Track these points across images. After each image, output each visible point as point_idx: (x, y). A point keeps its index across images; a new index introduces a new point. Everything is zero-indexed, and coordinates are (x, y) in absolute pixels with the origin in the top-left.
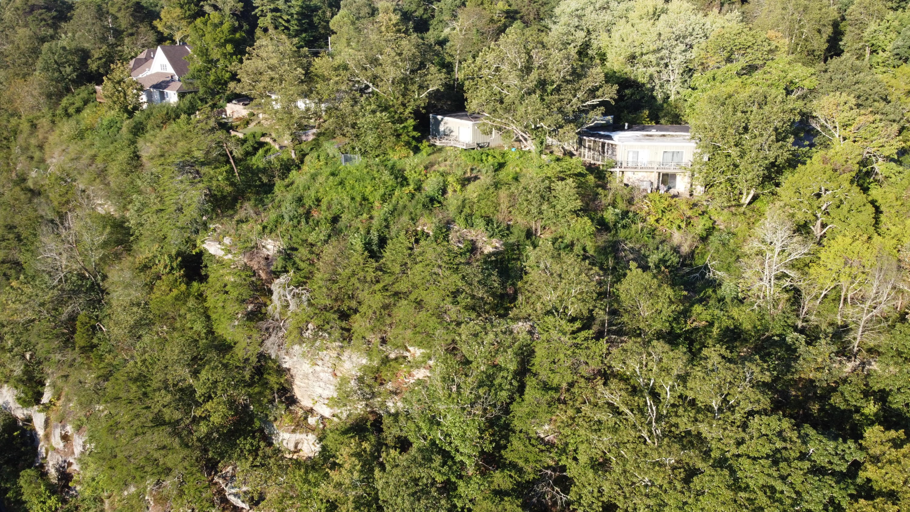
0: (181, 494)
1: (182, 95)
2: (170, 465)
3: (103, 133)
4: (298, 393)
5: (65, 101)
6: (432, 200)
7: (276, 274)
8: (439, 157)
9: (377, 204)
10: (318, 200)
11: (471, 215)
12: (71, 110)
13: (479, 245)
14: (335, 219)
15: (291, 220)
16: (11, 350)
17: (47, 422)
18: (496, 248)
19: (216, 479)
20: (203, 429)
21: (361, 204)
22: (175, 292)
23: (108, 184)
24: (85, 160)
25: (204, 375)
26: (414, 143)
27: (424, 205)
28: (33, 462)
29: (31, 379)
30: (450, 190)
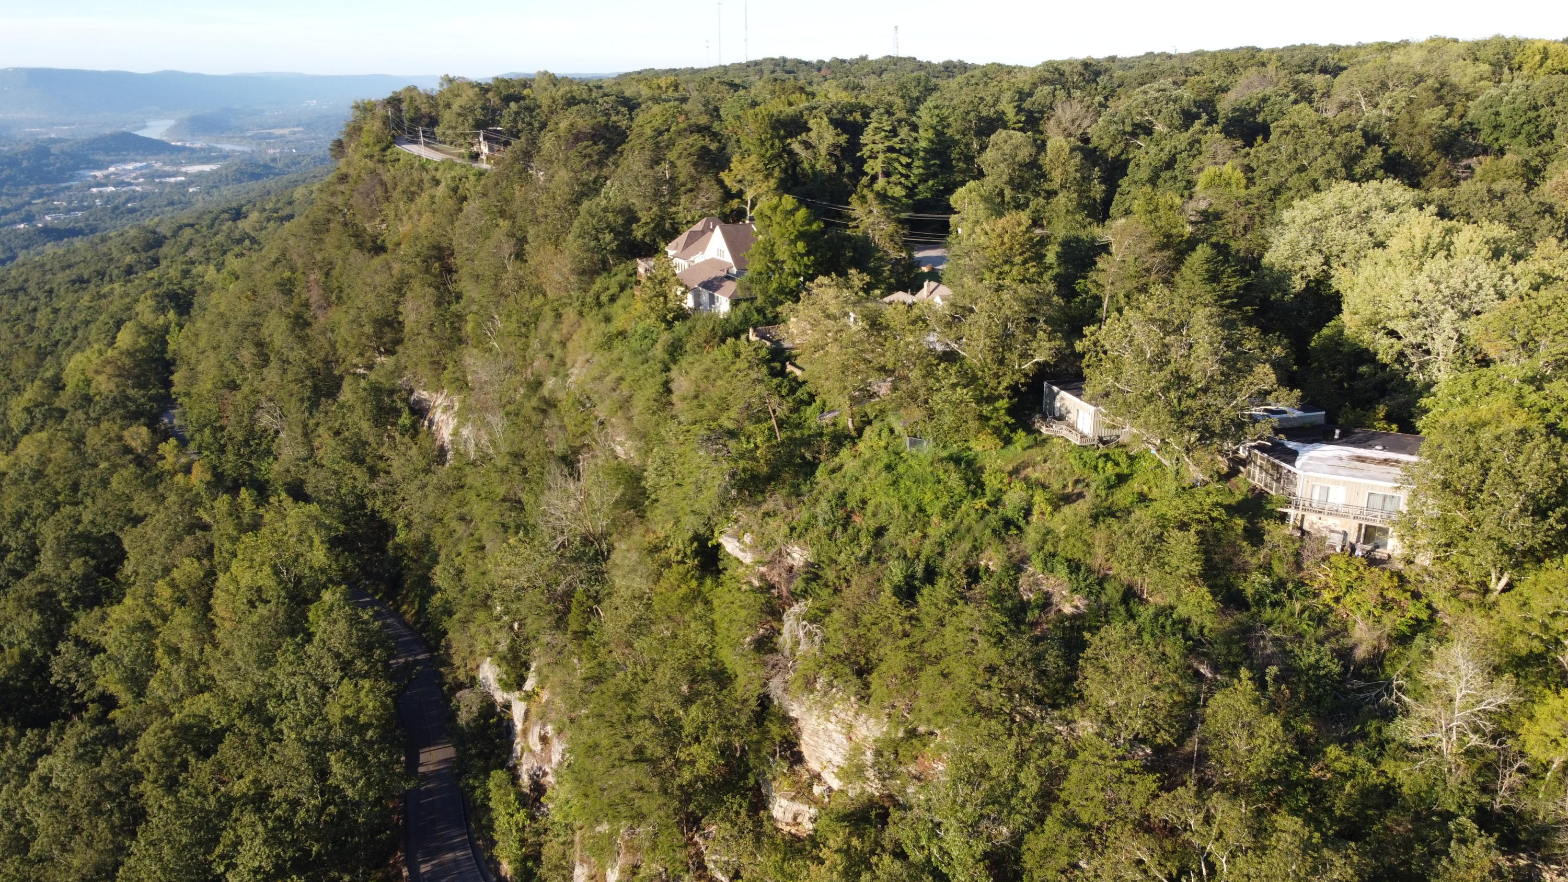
0: (654, 847)
1: (735, 303)
2: (644, 810)
3: (635, 345)
4: (805, 749)
5: (598, 285)
6: (1008, 523)
7: (795, 596)
8: (1036, 454)
9: (935, 519)
10: (864, 502)
11: (1054, 555)
12: (604, 298)
13: (1056, 599)
14: (880, 532)
15: (826, 524)
16: (498, 619)
17: (527, 714)
18: (1077, 607)
19: (696, 838)
20: (686, 775)
21: (914, 516)
22: (684, 589)
23: (630, 419)
24: (609, 380)
25: (694, 710)
26: (1006, 431)
27: (994, 531)
28: (506, 761)
29: (516, 657)
30: (1036, 511)
